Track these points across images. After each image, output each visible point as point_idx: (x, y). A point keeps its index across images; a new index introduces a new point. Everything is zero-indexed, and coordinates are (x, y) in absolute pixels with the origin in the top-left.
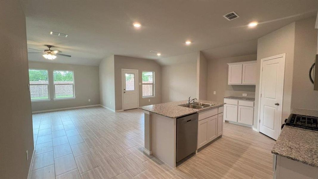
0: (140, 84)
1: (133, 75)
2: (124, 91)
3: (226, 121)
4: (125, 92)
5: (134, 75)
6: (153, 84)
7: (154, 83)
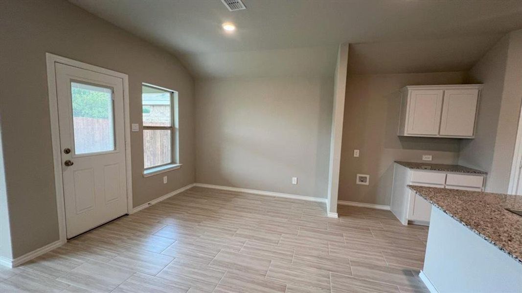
0: (136, 127)
1: (109, 90)
2: (67, 157)
3: (410, 223)
4: (68, 163)
5: (113, 92)
6: (172, 128)
7: (177, 125)
